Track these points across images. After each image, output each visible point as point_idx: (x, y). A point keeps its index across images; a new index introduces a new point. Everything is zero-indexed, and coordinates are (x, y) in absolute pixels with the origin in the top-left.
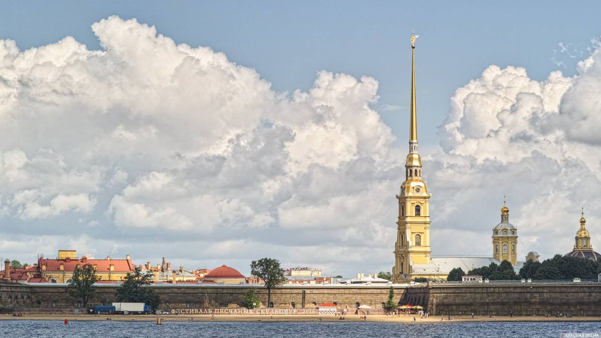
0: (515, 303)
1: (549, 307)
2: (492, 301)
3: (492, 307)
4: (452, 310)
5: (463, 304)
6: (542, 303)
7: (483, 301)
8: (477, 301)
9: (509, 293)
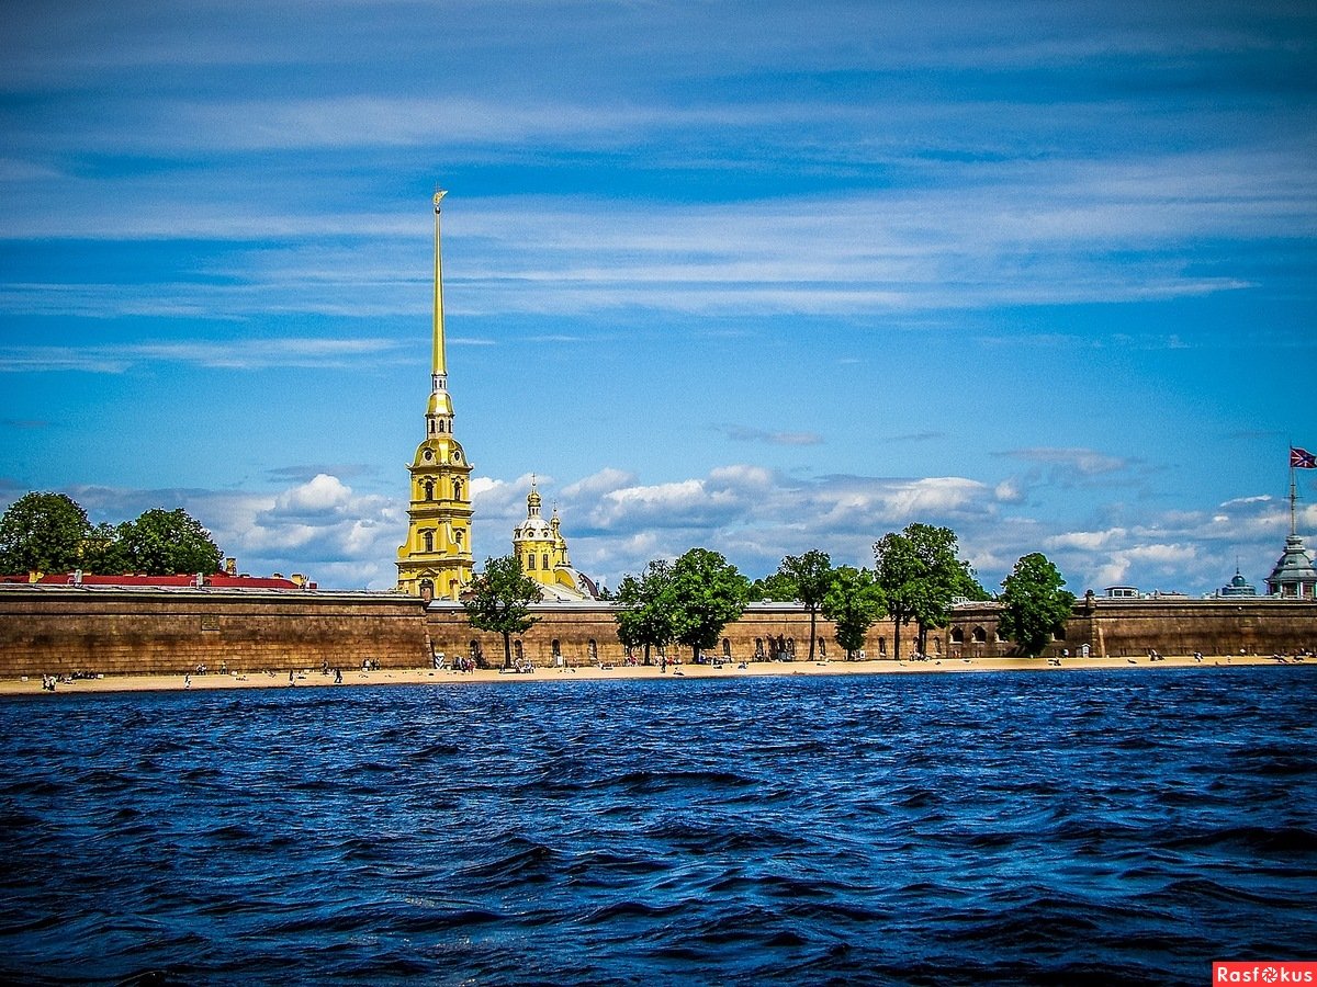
0: (1220, 634)
1: (1268, 641)
2: (1186, 631)
3: (1189, 642)
4: (1130, 648)
5: (1145, 637)
6: (1260, 633)
7: (1172, 631)
8: (1165, 630)
9: (1207, 616)
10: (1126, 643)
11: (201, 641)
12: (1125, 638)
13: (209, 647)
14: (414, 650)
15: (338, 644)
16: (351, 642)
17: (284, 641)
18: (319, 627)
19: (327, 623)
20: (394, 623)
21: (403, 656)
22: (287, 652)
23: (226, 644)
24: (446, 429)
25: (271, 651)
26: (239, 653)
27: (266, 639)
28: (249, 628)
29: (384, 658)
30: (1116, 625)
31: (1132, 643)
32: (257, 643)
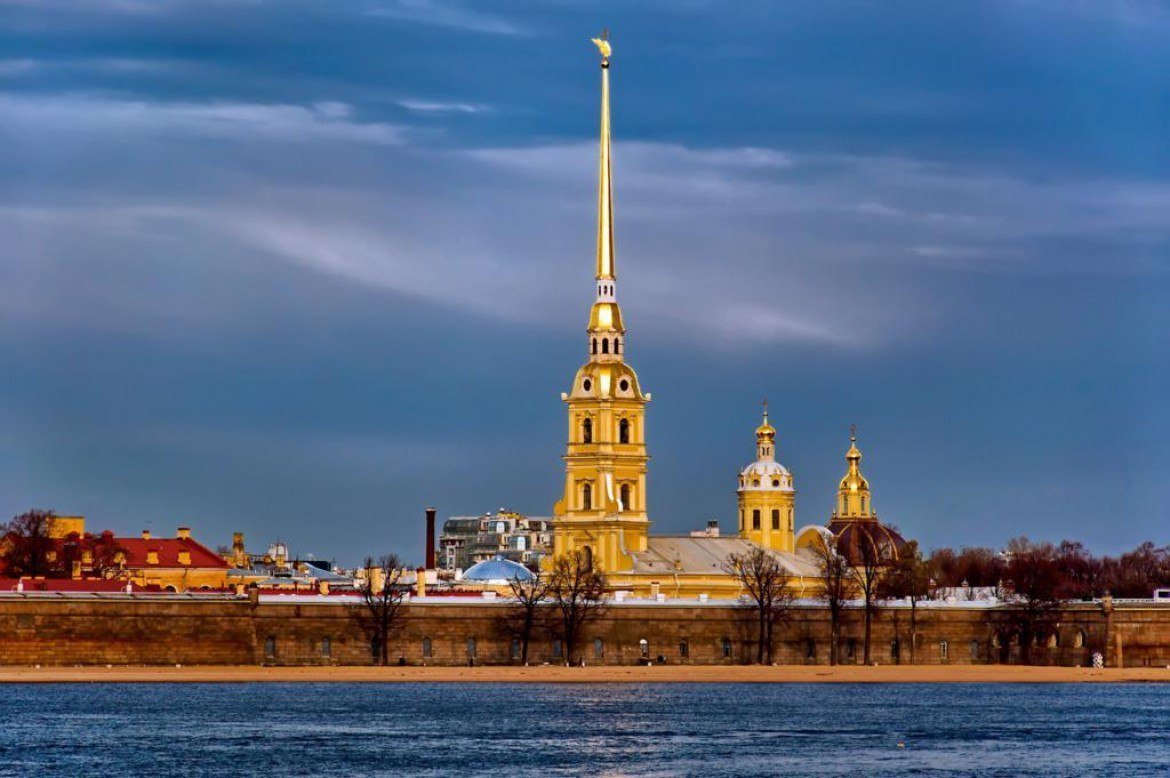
10: (1151, 651)
11: (16, 638)
12: (1153, 646)
13: (24, 644)
14: (238, 648)
15: (155, 642)
16: (169, 640)
17: (98, 639)
18: (136, 626)
19: (144, 623)
20: (216, 623)
21: (225, 653)
22: (100, 648)
23: (41, 641)
24: (611, 348)
25: (86, 648)
26: (52, 649)
27: (82, 637)
28: (65, 627)
29: (205, 654)
30: (1141, 631)
31: (1160, 652)
32: (71, 640)
